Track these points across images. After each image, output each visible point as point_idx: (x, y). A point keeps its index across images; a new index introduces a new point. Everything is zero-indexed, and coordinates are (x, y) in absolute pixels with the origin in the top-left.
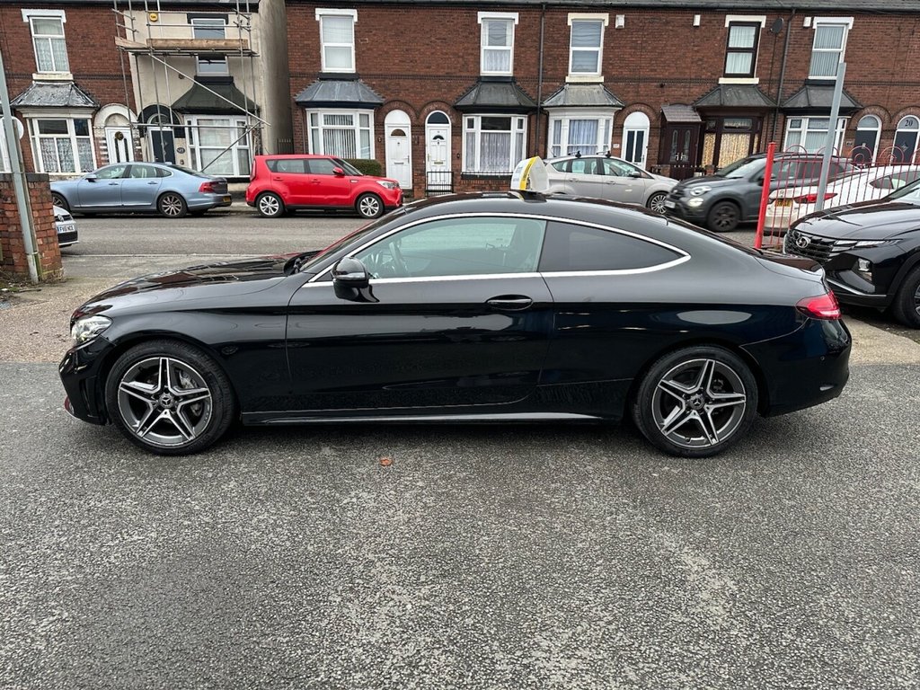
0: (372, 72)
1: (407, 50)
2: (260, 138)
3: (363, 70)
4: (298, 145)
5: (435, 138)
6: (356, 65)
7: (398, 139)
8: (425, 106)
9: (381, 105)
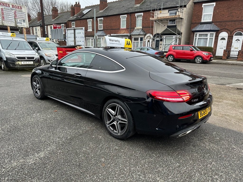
0: (217, 21)
1: (231, 13)
2: (181, 41)
3: (214, 20)
4: (190, 43)
5: (236, 40)
6: (212, 19)
7: (223, 41)
8: (234, 30)
9: (218, 30)
